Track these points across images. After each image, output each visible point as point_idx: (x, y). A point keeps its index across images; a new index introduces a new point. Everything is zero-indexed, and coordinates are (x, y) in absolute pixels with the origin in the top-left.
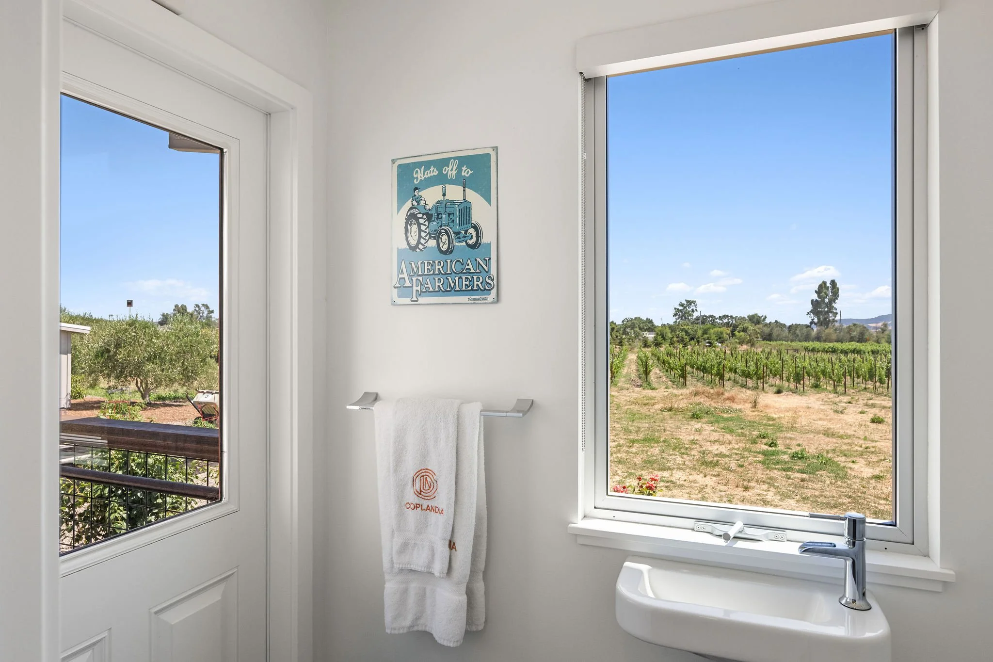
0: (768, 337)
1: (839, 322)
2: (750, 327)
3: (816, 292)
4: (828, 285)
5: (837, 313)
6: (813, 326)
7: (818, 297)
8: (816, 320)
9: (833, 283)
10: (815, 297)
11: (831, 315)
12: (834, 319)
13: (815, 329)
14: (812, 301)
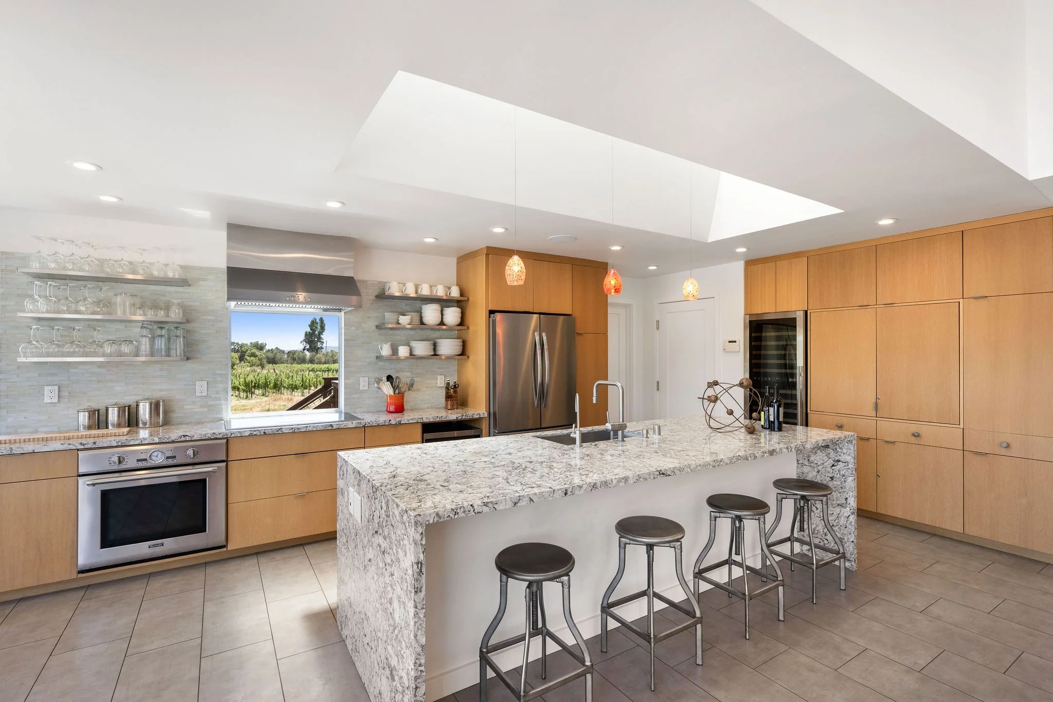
0: (272, 361)
1: (325, 348)
2: (257, 352)
3: (309, 326)
4: (318, 321)
5: (323, 342)
6: (305, 351)
7: (311, 330)
8: (308, 347)
9: (321, 320)
10: (309, 330)
11: (319, 344)
12: (321, 347)
13: (308, 354)
14: (306, 332)
